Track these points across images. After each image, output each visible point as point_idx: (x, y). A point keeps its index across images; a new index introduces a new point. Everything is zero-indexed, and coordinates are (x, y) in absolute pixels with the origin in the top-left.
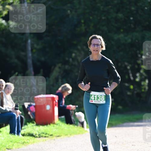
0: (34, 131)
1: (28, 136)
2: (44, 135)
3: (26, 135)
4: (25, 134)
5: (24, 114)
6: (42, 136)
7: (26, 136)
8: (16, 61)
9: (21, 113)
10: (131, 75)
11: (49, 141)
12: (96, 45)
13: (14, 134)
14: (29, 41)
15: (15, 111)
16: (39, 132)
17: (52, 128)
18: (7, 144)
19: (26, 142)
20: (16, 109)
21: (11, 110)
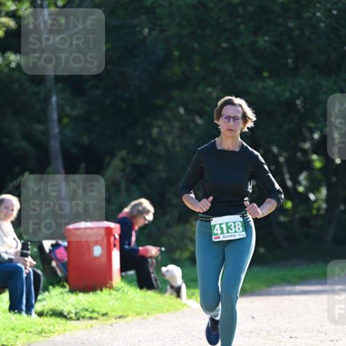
0: (64, 306)
1: (51, 315)
2: (88, 314)
3: (47, 313)
4: (45, 311)
5: (41, 266)
6: (83, 318)
7: (46, 315)
8: (24, 144)
9: (35, 263)
10: (287, 176)
11: (99, 328)
12: (232, 119)
13: (20, 311)
14: (54, 99)
15: (22, 258)
16: (76, 308)
17: (107, 297)
18: (3, 336)
19: (47, 330)
20: (23, 255)
21: (12, 257)
